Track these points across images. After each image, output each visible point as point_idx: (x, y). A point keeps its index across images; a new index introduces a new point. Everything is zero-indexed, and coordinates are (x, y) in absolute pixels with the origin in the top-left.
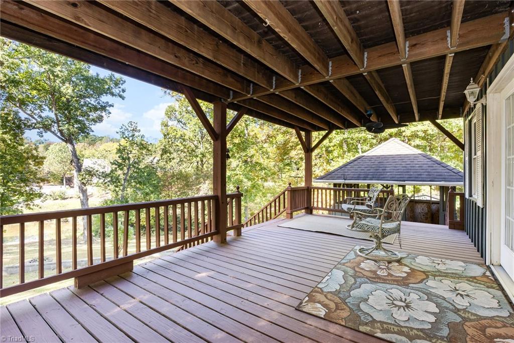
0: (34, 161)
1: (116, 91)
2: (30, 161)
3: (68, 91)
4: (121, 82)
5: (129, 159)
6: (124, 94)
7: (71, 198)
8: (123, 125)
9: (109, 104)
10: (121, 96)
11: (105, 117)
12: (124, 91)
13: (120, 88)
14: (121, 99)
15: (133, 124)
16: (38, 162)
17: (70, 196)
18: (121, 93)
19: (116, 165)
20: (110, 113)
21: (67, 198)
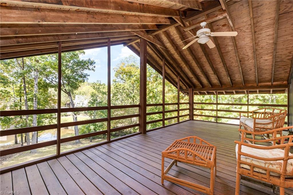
0: (53, 101)
1: (91, 67)
2: (51, 102)
3: (69, 72)
4: (93, 63)
5: (97, 100)
6: (94, 69)
7: (69, 115)
8: (94, 82)
9: (88, 74)
10: (93, 70)
11: (86, 81)
12: (95, 67)
13: (93, 65)
14: (93, 71)
15: (99, 81)
16: (54, 102)
17: (69, 114)
18: (93, 68)
19: (91, 103)
20: (88, 79)
21: (68, 115)
